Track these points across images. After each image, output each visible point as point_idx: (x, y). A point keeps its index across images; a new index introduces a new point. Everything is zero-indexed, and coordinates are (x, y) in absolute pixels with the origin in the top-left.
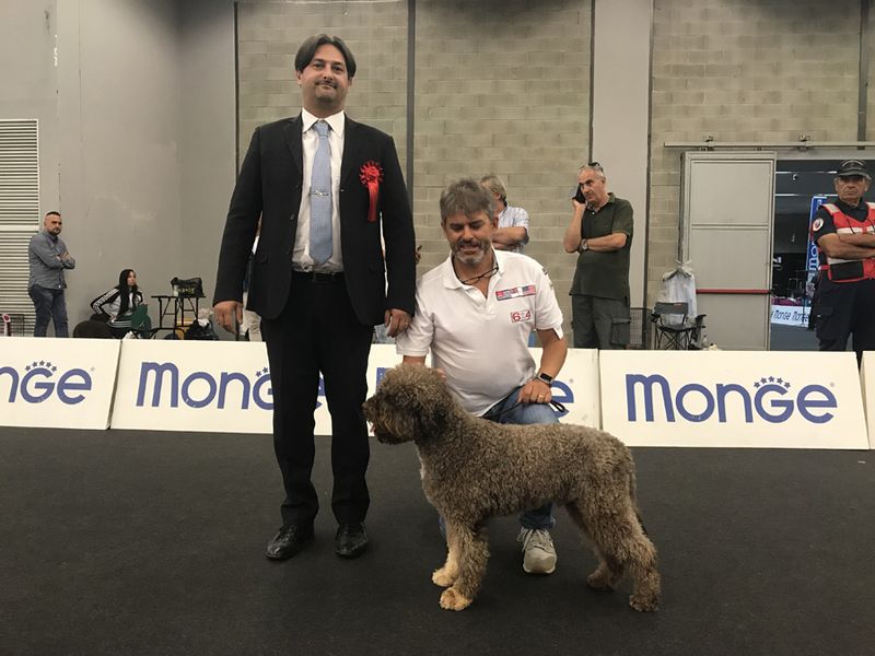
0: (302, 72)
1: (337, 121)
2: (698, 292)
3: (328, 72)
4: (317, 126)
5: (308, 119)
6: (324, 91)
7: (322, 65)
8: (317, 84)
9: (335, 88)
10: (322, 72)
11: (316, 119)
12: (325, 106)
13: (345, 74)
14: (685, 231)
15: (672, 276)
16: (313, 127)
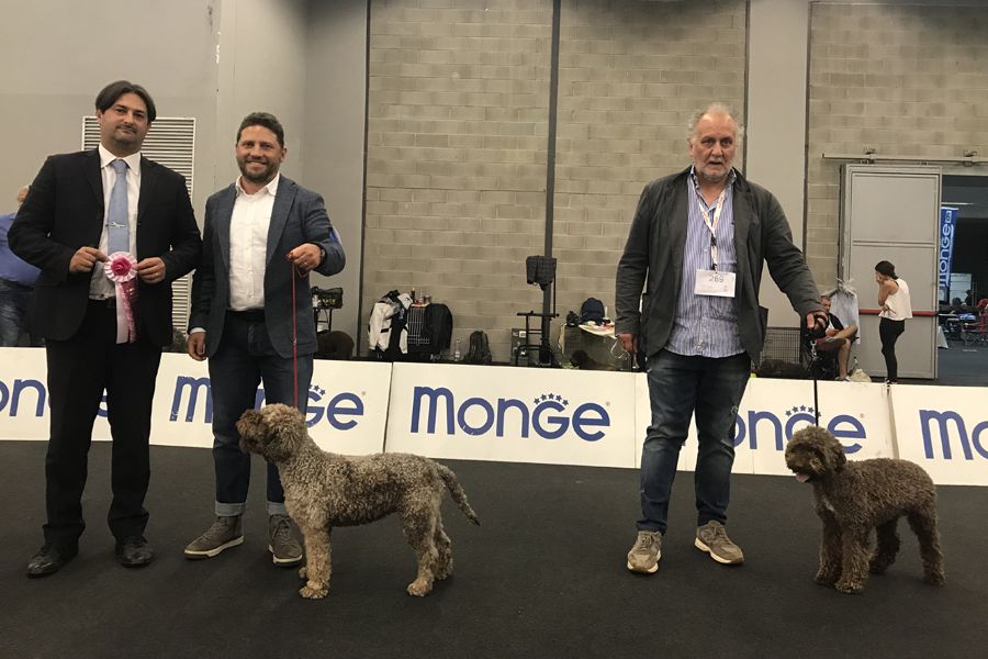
0: (103, 112)
1: (133, 160)
2: (861, 313)
3: (129, 118)
4: (115, 164)
5: (106, 157)
6: (123, 134)
7: (124, 110)
8: (118, 127)
9: (135, 132)
10: (122, 117)
11: (114, 157)
12: (123, 147)
13: (146, 120)
14: (847, 247)
15: (832, 295)
16: (111, 164)
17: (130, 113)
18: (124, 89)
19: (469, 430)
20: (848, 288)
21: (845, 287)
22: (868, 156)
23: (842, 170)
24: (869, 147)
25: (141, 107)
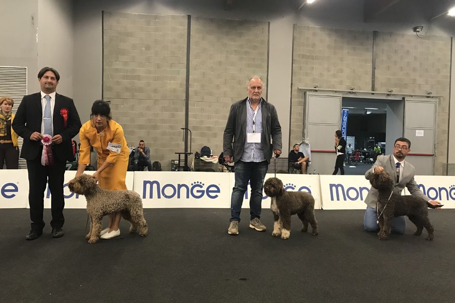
1: (53, 95)
2: (312, 152)
3: (49, 80)
4: (46, 97)
5: (43, 94)
6: (48, 86)
7: (47, 77)
8: (46, 84)
9: (52, 85)
10: (47, 80)
11: (45, 95)
12: (48, 90)
13: (56, 80)
14: (306, 126)
15: (301, 144)
16: (44, 97)
17: (50, 78)
18: (46, 70)
19: (166, 197)
20: (306, 142)
21: (305, 141)
22: (315, 89)
23: (305, 93)
24: (316, 84)
25: (53, 75)
